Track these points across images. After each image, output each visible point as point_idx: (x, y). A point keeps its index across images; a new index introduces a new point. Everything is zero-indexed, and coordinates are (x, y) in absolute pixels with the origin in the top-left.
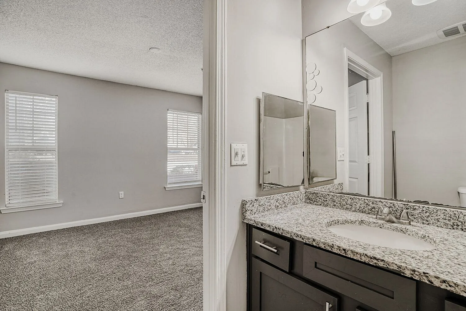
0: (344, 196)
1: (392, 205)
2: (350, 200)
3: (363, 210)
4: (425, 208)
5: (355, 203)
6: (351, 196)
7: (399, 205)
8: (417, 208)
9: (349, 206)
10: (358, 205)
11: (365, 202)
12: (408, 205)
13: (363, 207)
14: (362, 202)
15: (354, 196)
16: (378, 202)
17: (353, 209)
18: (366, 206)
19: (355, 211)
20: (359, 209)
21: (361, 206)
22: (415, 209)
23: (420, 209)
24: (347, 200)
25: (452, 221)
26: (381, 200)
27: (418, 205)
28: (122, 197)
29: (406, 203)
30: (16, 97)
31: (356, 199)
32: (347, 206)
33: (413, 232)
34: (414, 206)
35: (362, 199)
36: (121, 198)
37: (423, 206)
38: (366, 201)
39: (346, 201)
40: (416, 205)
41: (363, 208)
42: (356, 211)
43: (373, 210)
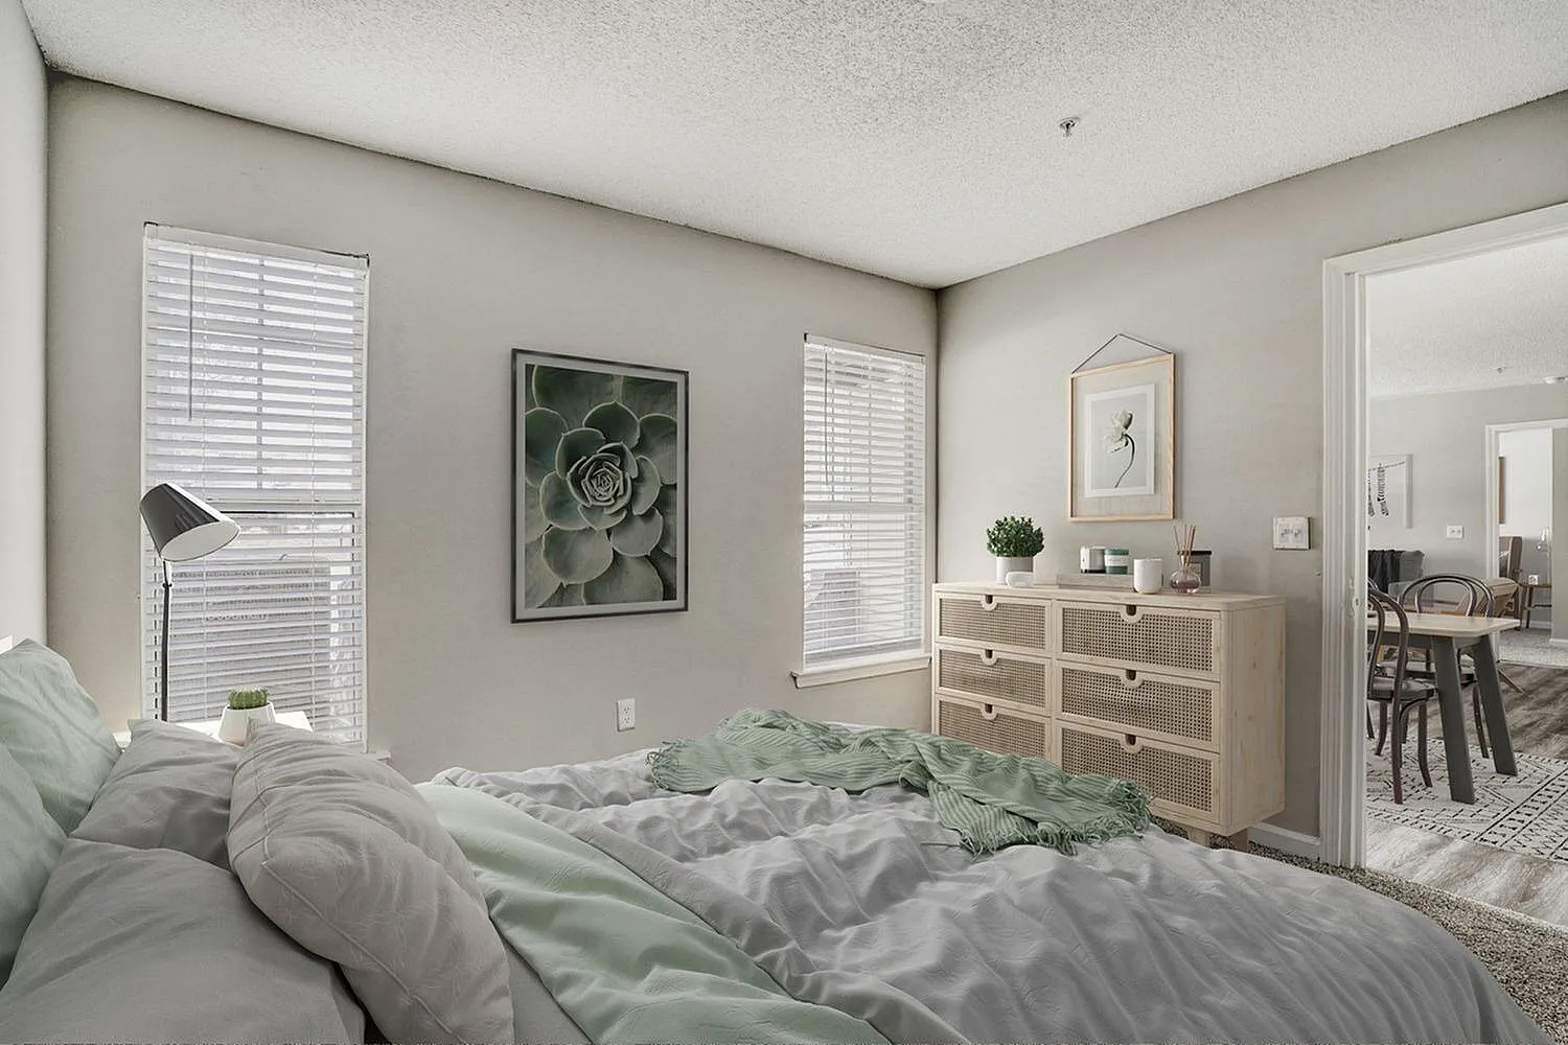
28: (629, 725)
30: (192, 256)
36: (627, 729)
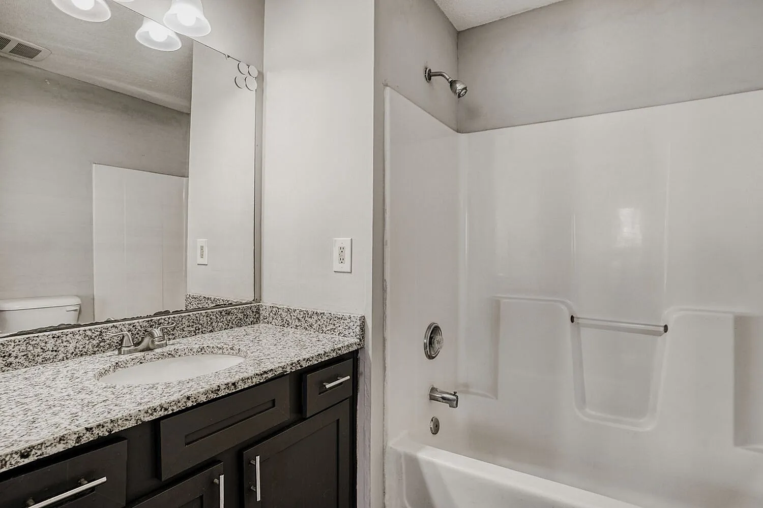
0: (38, 336)
1: (131, 327)
2: (52, 341)
3: (82, 351)
4: (170, 319)
5: (65, 344)
6: (54, 332)
7: (141, 324)
8: (163, 321)
9: (49, 354)
10: (71, 345)
11: (86, 336)
12: (153, 321)
13: (82, 345)
14: (80, 338)
15: (61, 331)
16: (110, 329)
17: (61, 357)
18: (88, 342)
19: (65, 358)
20: (73, 353)
21: (78, 346)
22: (161, 323)
23: (165, 322)
24: (46, 343)
25: (195, 326)
26: (115, 324)
27: (163, 317)
29: (150, 319)
31: (67, 335)
32: (44, 355)
33: (186, 350)
34: (159, 320)
35: (81, 332)
37: (168, 316)
38: (89, 333)
39: (44, 344)
40: (161, 318)
41: (82, 347)
42: (67, 358)
43: (102, 344)
